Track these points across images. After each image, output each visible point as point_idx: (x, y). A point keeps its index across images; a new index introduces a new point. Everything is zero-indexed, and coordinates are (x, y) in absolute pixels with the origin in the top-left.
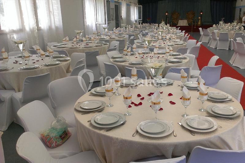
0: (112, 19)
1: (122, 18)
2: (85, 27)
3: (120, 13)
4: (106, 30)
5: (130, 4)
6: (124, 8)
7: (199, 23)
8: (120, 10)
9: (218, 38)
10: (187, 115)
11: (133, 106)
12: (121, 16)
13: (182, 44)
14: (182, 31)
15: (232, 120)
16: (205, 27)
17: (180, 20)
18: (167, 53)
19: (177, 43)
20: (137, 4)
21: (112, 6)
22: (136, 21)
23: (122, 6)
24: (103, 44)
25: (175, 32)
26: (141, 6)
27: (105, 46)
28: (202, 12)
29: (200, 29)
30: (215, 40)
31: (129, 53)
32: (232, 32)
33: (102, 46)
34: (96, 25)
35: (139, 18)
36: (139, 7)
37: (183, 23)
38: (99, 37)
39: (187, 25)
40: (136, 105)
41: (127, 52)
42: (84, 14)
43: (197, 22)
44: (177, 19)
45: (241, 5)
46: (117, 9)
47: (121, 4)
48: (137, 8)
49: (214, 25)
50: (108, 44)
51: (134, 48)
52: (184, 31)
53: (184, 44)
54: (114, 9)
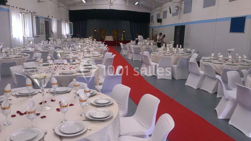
0: (42, 33)
1: (53, 33)
2: (12, 39)
3: (51, 28)
4: (31, 42)
5: (61, 20)
6: (55, 23)
7: (122, 39)
8: (50, 25)
9: (133, 51)
10: (65, 121)
11: (18, 115)
12: (52, 31)
13: (98, 56)
14: (105, 45)
15: (104, 123)
16: (125, 42)
17: (106, 36)
18: (77, 64)
19: (95, 55)
20: (69, 21)
21: (42, 22)
22: (67, 36)
23: (53, 22)
24: (23, 55)
25: (97, 46)
26: (72, 23)
27: (25, 57)
28: (124, 30)
29: (121, 44)
30: (131, 53)
31: (41, 64)
32: (144, 47)
33: (22, 57)
34: (24, 38)
35: (71, 33)
36: (70, 23)
37: (109, 38)
38: (25, 49)
39: (113, 40)
40: (21, 114)
41: (40, 63)
42: (11, 28)
43: (121, 38)
44: (105, 35)
45: (153, 26)
46: (48, 25)
47: (52, 21)
48: (69, 24)
49: (132, 41)
50: (28, 56)
51: (48, 59)
52: (107, 45)
53: (101, 56)
54: (44, 25)
